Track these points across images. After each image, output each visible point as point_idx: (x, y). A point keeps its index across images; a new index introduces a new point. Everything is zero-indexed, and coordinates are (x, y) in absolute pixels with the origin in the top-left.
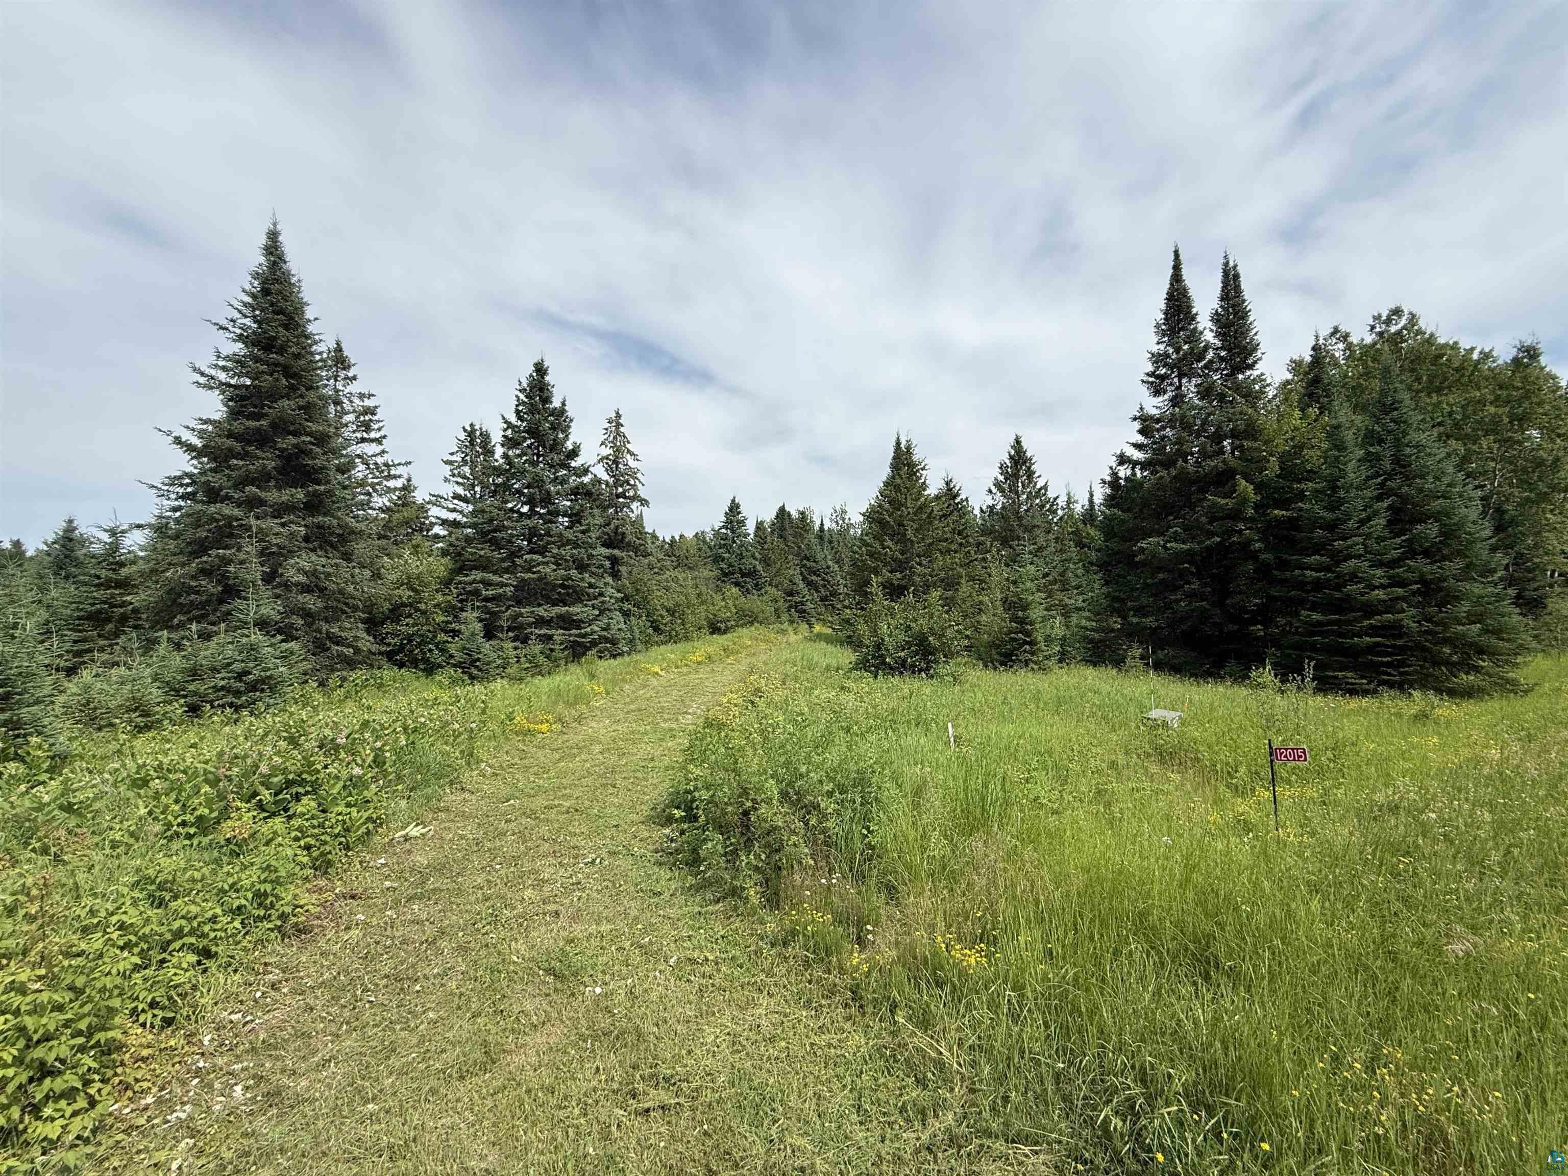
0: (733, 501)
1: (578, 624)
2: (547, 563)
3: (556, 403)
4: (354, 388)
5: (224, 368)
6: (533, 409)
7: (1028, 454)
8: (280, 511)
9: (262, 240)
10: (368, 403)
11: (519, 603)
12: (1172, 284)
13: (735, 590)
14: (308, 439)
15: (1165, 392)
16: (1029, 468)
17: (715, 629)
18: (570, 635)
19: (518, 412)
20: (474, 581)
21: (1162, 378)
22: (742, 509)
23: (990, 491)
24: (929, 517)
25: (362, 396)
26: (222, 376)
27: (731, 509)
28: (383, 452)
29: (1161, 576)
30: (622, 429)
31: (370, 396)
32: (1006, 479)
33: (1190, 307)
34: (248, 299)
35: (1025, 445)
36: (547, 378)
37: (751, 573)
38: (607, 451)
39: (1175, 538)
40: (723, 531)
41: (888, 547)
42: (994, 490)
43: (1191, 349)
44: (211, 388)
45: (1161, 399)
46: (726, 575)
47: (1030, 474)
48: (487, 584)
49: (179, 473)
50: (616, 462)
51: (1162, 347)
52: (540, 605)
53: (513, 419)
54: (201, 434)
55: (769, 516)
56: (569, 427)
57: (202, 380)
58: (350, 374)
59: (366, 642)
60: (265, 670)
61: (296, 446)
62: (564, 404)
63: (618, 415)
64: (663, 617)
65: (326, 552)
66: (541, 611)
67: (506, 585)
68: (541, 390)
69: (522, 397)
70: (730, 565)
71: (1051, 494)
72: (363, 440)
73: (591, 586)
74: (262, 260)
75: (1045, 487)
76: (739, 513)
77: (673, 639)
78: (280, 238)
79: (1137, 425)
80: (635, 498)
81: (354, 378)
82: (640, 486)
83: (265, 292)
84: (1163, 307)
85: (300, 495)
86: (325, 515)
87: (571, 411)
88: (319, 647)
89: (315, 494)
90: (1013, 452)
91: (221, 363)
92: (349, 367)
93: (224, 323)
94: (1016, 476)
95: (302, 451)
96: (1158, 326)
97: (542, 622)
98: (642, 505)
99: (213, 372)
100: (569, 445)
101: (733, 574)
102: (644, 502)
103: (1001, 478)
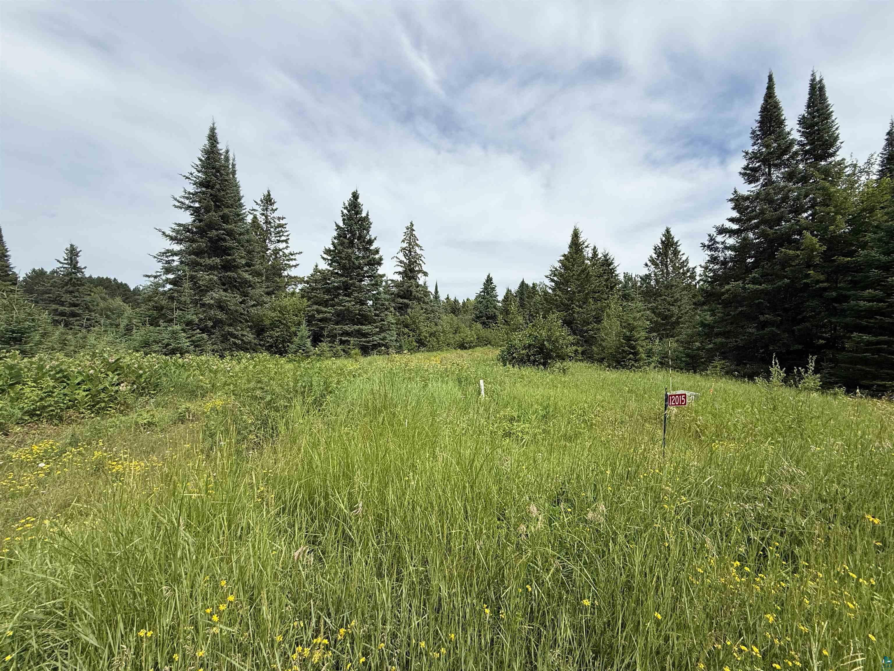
0: (489, 276)
1: (365, 335)
2: (350, 301)
3: (364, 215)
4: (276, 214)
5: (187, 198)
6: (350, 218)
7: (675, 240)
8: (211, 268)
9: (207, 132)
10: (282, 222)
11: (337, 324)
12: (766, 100)
13: (479, 326)
14: (222, 232)
15: (758, 180)
16: (675, 249)
17: (462, 346)
18: (360, 342)
19: (344, 220)
20: (313, 310)
21: (755, 170)
22: (493, 281)
23: (646, 265)
24: (586, 277)
25: (279, 218)
26: (187, 202)
27: (487, 281)
28: (287, 247)
29: (740, 309)
30: (414, 233)
31: (283, 218)
32: (658, 256)
33: (779, 115)
34: (199, 163)
35: (672, 233)
36: (359, 200)
37: (493, 318)
38: (405, 245)
39: (754, 281)
40: (482, 294)
41: (558, 295)
42: (649, 264)
43: (779, 145)
44: (181, 208)
45: (753, 185)
46: (478, 318)
47: (676, 253)
48: (319, 312)
49: (163, 251)
50: (410, 251)
51: (756, 147)
52: (347, 324)
53: (341, 224)
54: (174, 230)
55: (514, 288)
56: (370, 227)
57: (179, 204)
58: (274, 208)
59: (250, 337)
60: (179, 343)
61: (217, 236)
62: (368, 215)
63: (412, 225)
64: (426, 337)
65: (232, 291)
66: (347, 328)
67: (329, 313)
68: (355, 207)
69: (345, 211)
70: (481, 312)
71: (691, 265)
72: (279, 241)
73: (376, 315)
74: (207, 142)
75: (687, 260)
76: (492, 283)
77: (431, 350)
78: (216, 131)
79: (732, 205)
80: (420, 271)
81: (276, 210)
82: (423, 265)
83: (208, 158)
84: (758, 118)
85: (218, 260)
86: (233, 272)
87: (371, 218)
88: (225, 338)
89: (228, 261)
90: (664, 239)
91: (187, 195)
92: (273, 203)
93: (187, 175)
94: (666, 255)
95: (221, 239)
96: (753, 132)
97: (347, 334)
98: (425, 275)
99: (182, 200)
100: (368, 237)
101: (482, 317)
102: (426, 274)
103: (654, 256)
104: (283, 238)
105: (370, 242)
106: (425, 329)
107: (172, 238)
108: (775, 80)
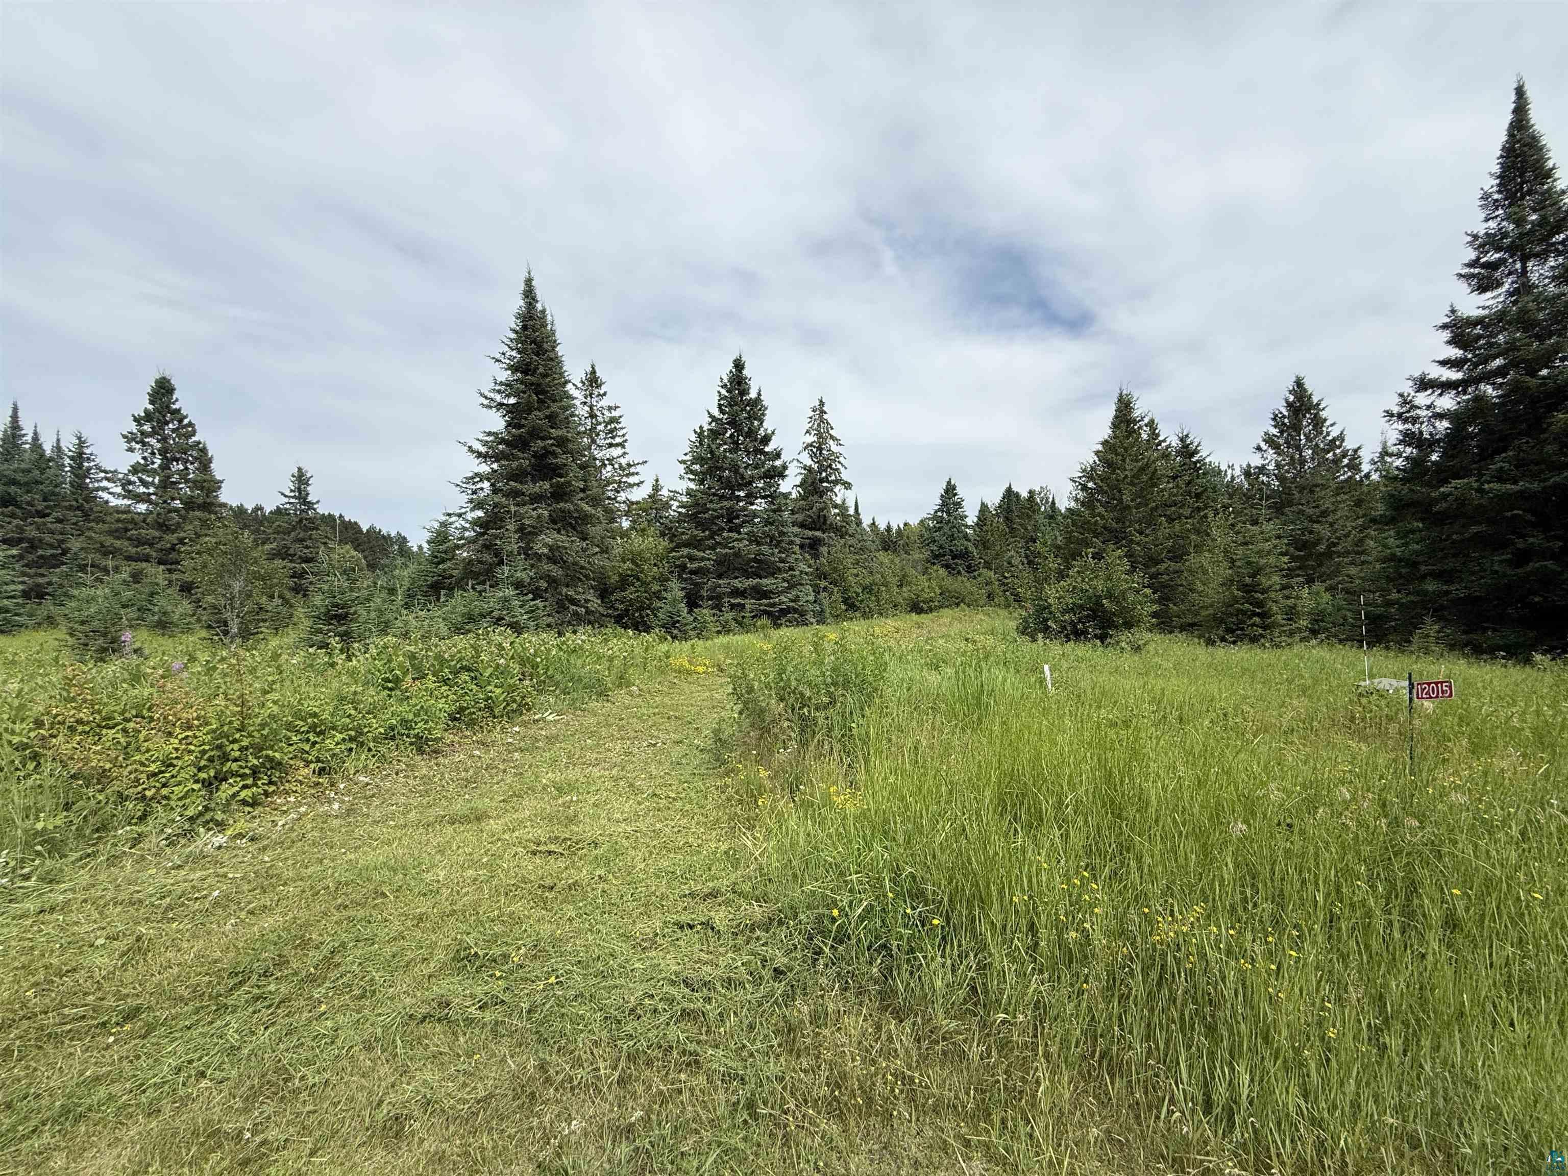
0: (949, 482)
1: (765, 595)
2: (740, 540)
3: (753, 395)
4: (604, 402)
5: (499, 392)
6: (732, 402)
7: (1315, 400)
8: (536, 499)
9: (522, 287)
10: (615, 414)
11: (720, 577)
12: (1511, 135)
13: (942, 572)
14: (550, 442)
15: (1499, 285)
16: (1316, 415)
17: (916, 608)
18: (760, 605)
19: (720, 406)
20: (682, 556)
21: (1492, 266)
22: (958, 490)
23: (1259, 448)
24: (1151, 479)
25: (610, 409)
26: (498, 398)
27: (947, 491)
28: (625, 453)
29: (1474, 529)
30: (825, 416)
31: (617, 407)
32: (1282, 432)
33: (1542, 160)
34: (513, 336)
35: (1309, 386)
36: (744, 372)
37: (964, 555)
38: (811, 439)
39: (1500, 477)
40: (939, 514)
41: (1099, 515)
42: (1264, 446)
43: (1544, 218)
44: (491, 407)
45: (1489, 295)
46: (936, 557)
47: (1318, 422)
48: (692, 559)
49: (470, 475)
50: (820, 449)
51: (1492, 224)
52: (736, 578)
53: (716, 413)
54: (485, 443)
55: (994, 499)
56: (763, 415)
57: (486, 402)
58: (602, 392)
59: (595, 603)
60: (513, 617)
61: (544, 448)
62: (759, 394)
63: (822, 403)
64: (857, 595)
65: (567, 532)
66: (737, 583)
67: (709, 559)
68: (739, 383)
69: (724, 392)
70: (941, 547)
71: (1350, 444)
72: (611, 445)
73: (782, 561)
74: (522, 303)
75: (1341, 437)
76: (956, 494)
77: (867, 615)
78: (534, 283)
79: (1446, 335)
80: (836, 482)
81: (605, 394)
82: (842, 469)
83: (525, 328)
84: (1496, 169)
85: (547, 485)
86: (566, 502)
87: (766, 400)
88: (561, 607)
89: (559, 485)
90: (1291, 398)
91: (497, 388)
92: (600, 385)
93: (498, 356)
94: (1296, 427)
95: (548, 453)
96: (1486, 197)
97: (736, 593)
98: (846, 488)
99: (492, 395)
100: (762, 432)
101: (944, 556)
102: (847, 485)
103: (1275, 431)
104: (618, 440)
105: (766, 439)
106: (854, 579)
107: (479, 455)
108: (1530, 93)
